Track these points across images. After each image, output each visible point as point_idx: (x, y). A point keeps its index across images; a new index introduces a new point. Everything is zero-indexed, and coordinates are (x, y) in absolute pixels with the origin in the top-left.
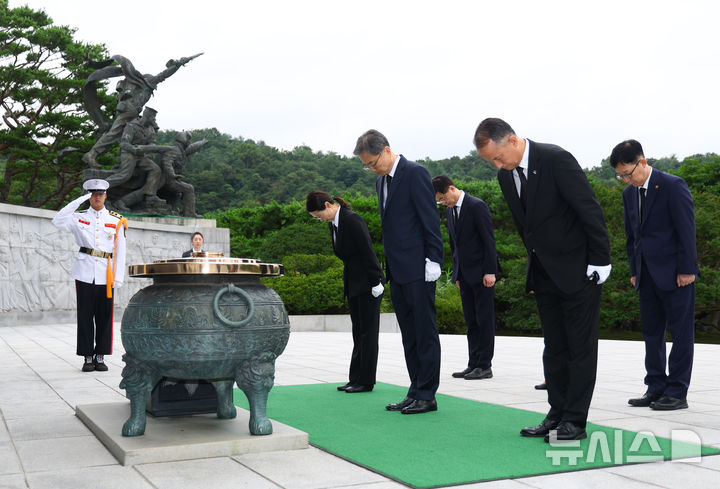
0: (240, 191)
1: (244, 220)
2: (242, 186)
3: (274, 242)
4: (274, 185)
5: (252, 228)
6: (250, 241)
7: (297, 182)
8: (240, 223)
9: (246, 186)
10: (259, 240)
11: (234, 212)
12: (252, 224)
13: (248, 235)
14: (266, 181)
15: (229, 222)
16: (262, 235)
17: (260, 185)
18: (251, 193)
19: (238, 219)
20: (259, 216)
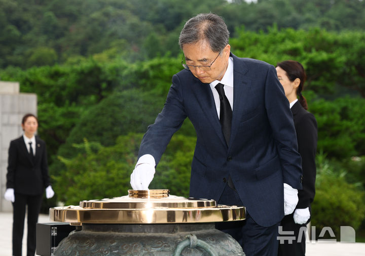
0: (29, 36)
1: (52, 82)
2: (30, 28)
3: (98, 115)
4: (74, 28)
5: (64, 93)
6: (60, 110)
7: (102, 24)
8: (47, 87)
9: (36, 29)
10: (73, 109)
11: (40, 73)
12: (63, 88)
13: (59, 102)
14: (61, 23)
15: (32, 84)
16: (78, 103)
17: (55, 27)
18: (42, 39)
19: (45, 81)
20: (73, 77)
